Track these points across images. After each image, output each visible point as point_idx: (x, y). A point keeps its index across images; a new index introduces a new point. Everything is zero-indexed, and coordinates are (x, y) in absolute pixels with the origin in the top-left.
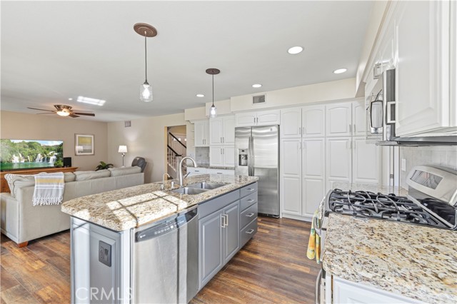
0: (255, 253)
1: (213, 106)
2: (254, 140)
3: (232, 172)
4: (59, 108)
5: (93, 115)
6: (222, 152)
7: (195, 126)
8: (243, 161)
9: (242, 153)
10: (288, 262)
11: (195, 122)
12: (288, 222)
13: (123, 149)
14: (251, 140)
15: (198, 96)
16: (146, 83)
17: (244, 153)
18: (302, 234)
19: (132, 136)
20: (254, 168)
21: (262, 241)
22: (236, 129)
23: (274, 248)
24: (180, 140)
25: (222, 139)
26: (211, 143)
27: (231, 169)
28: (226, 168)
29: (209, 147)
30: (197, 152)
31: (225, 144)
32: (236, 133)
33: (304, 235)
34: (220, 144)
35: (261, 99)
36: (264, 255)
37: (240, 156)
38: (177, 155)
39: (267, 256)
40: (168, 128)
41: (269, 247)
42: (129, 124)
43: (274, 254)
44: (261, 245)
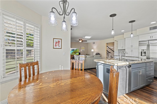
1: (132, 34)
2: (150, 46)
4: (80, 40)
5: (87, 41)
6: (132, 51)
7: (118, 42)
8: (143, 54)
13: (92, 50)
14: (148, 46)
15: (122, 31)
16: (113, 30)
17: (144, 51)
19: (95, 47)
20: (150, 58)
22: (139, 42)
25: (132, 46)
26: (126, 48)
27: (136, 57)
28: (132, 57)
29: (125, 49)
30: (119, 51)
31: (133, 48)
32: (139, 44)
34: (131, 48)
37: (141, 52)
38: (109, 53)
42: (94, 43)
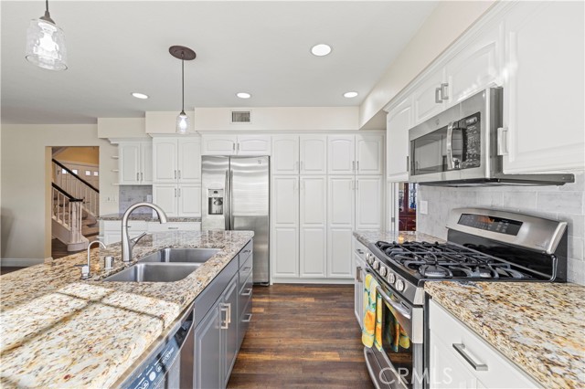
0: (259, 351)
1: (184, 114)
2: (234, 177)
3: (197, 226)
6: (178, 193)
7: (121, 149)
8: (215, 208)
9: (214, 195)
10: (308, 351)
11: (120, 143)
12: (283, 289)
14: (229, 175)
15: (135, 95)
17: (218, 196)
18: (306, 303)
20: (233, 217)
21: (260, 327)
22: (204, 158)
23: (281, 334)
24: (75, 172)
25: (178, 174)
26: (155, 180)
27: (194, 220)
28: (185, 220)
29: (151, 186)
30: (122, 193)
31: (182, 180)
32: (203, 166)
33: (309, 303)
34: (174, 180)
35: (245, 117)
36: (271, 350)
37: (210, 199)
38: (72, 199)
39: (278, 352)
40: (55, 150)
41: (274, 334)
43: (286, 344)
44: (261, 334)
